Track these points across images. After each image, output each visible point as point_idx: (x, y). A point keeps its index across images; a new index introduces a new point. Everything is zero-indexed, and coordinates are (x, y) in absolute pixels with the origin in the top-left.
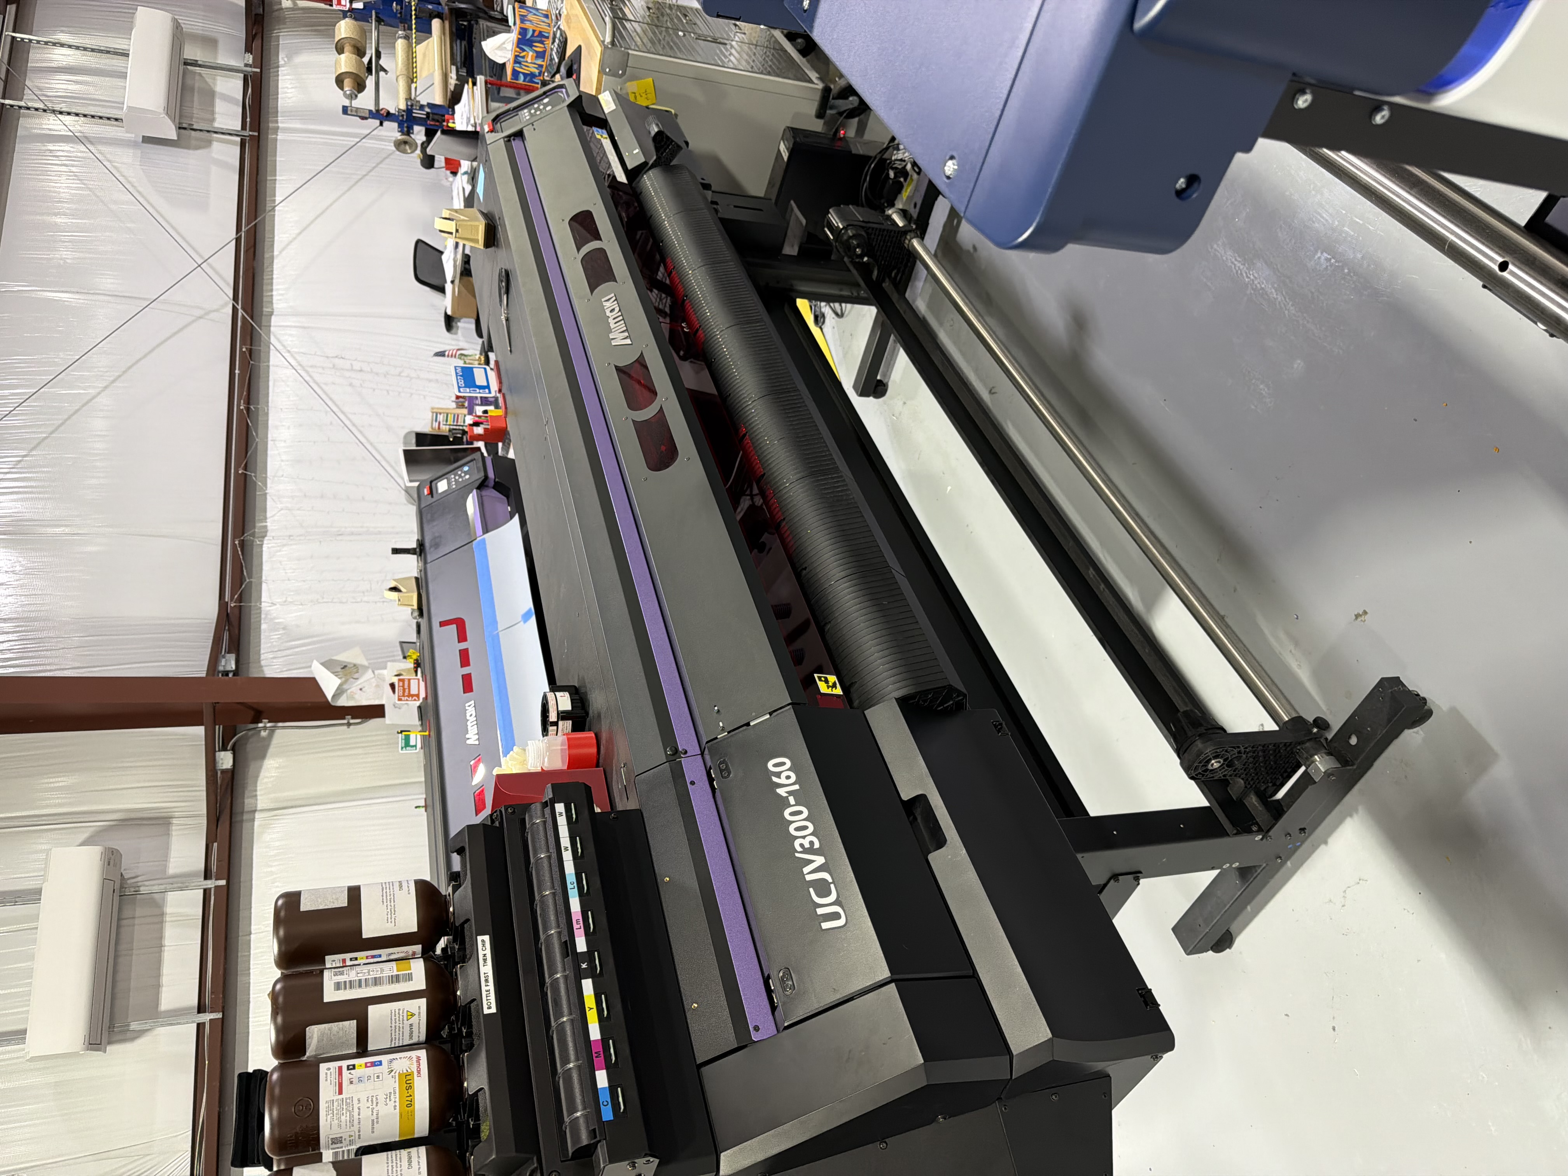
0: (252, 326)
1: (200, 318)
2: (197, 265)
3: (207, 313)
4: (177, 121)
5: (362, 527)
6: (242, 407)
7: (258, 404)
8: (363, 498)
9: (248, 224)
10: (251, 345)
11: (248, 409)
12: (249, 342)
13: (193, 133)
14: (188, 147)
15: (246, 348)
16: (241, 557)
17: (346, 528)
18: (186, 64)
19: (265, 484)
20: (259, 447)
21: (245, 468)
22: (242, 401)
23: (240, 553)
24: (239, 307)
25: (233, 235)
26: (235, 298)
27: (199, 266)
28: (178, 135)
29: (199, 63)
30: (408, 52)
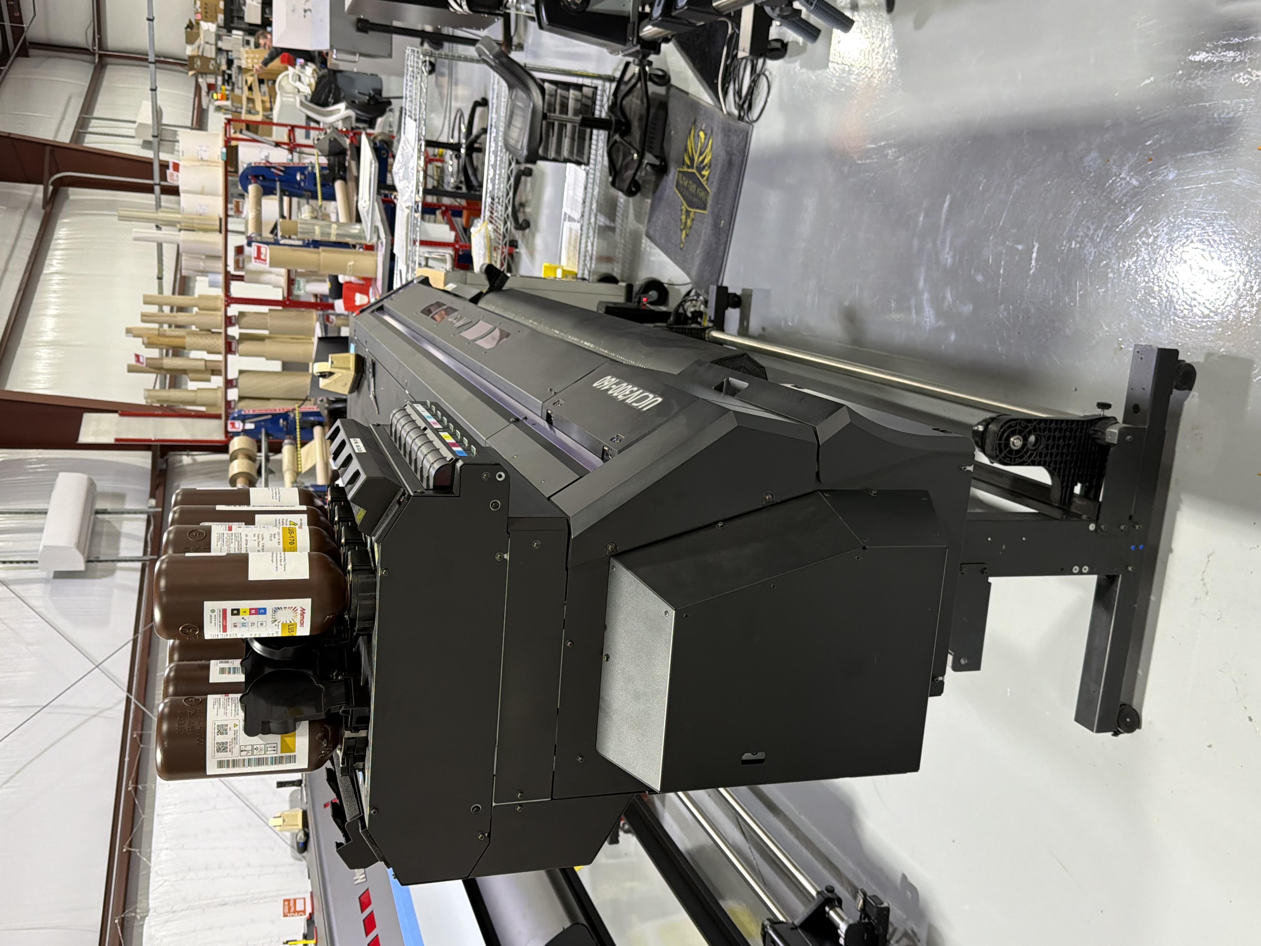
0: (144, 712)
1: (95, 716)
2: (94, 666)
3: (103, 711)
4: (86, 555)
5: (247, 894)
6: (129, 789)
7: (146, 783)
8: (249, 865)
9: (145, 626)
10: (142, 730)
11: (136, 789)
12: (140, 726)
13: (99, 564)
14: (93, 578)
15: (137, 734)
16: (120, 935)
17: (230, 897)
18: (97, 512)
19: (149, 859)
20: (144, 824)
21: (130, 845)
22: (130, 782)
23: (119, 931)
24: (132, 698)
25: (131, 636)
26: (129, 690)
27: (97, 667)
28: (86, 568)
29: (109, 511)
30: (293, 456)
